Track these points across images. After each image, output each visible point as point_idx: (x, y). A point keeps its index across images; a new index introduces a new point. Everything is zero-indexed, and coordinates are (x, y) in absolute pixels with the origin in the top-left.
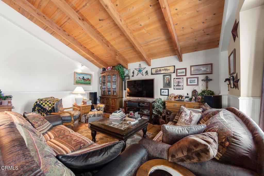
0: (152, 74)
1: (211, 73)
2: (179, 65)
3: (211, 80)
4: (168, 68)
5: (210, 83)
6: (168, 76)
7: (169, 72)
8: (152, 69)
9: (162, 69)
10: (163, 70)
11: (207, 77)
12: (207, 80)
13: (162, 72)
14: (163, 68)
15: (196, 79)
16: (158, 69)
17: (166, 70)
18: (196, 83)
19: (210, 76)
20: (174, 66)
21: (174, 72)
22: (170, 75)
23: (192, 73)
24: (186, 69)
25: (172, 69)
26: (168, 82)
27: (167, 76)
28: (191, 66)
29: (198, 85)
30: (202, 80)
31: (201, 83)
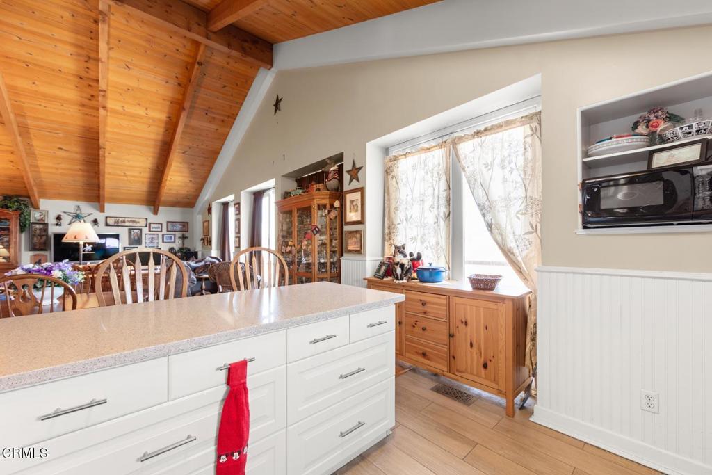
0: (107, 225)
1: (187, 231)
2: (152, 218)
3: (187, 238)
4: (137, 220)
5: (186, 240)
6: (137, 231)
7: (138, 225)
8: (106, 217)
9: (126, 219)
10: (128, 221)
11: (183, 235)
12: (183, 238)
13: (127, 224)
14: (129, 219)
15: (173, 236)
16: (121, 219)
17: (134, 222)
18: (173, 241)
19: (186, 234)
20: (147, 219)
21: (146, 226)
22: (141, 230)
23: (169, 230)
24: (161, 224)
25: (143, 223)
26: (136, 238)
27: (135, 231)
28: (168, 222)
29: (174, 242)
30: (179, 238)
31: (177, 240)
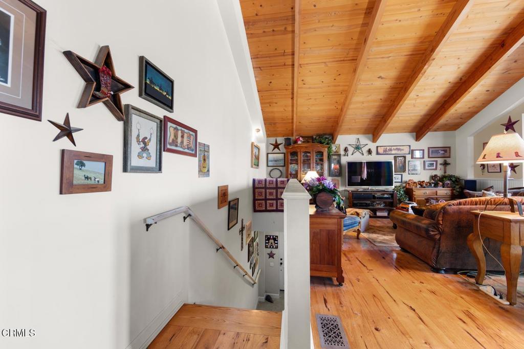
0: (378, 153)
1: (449, 157)
2: (415, 144)
3: (449, 164)
4: (401, 148)
5: (448, 167)
6: (401, 158)
7: (402, 152)
8: (377, 147)
9: (393, 148)
10: (394, 149)
11: (445, 161)
12: (445, 164)
13: (393, 152)
14: (395, 148)
15: (435, 163)
16: (388, 148)
17: (398, 149)
18: (434, 168)
19: (448, 160)
20: (410, 146)
21: (409, 154)
22: (405, 157)
23: (430, 156)
24: (423, 150)
25: (406, 150)
26: (401, 165)
27: (400, 158)
28: (429, 148)
29: (436, 169)
30: (441, 164)
31: (439, 167)
